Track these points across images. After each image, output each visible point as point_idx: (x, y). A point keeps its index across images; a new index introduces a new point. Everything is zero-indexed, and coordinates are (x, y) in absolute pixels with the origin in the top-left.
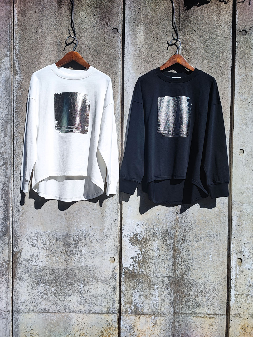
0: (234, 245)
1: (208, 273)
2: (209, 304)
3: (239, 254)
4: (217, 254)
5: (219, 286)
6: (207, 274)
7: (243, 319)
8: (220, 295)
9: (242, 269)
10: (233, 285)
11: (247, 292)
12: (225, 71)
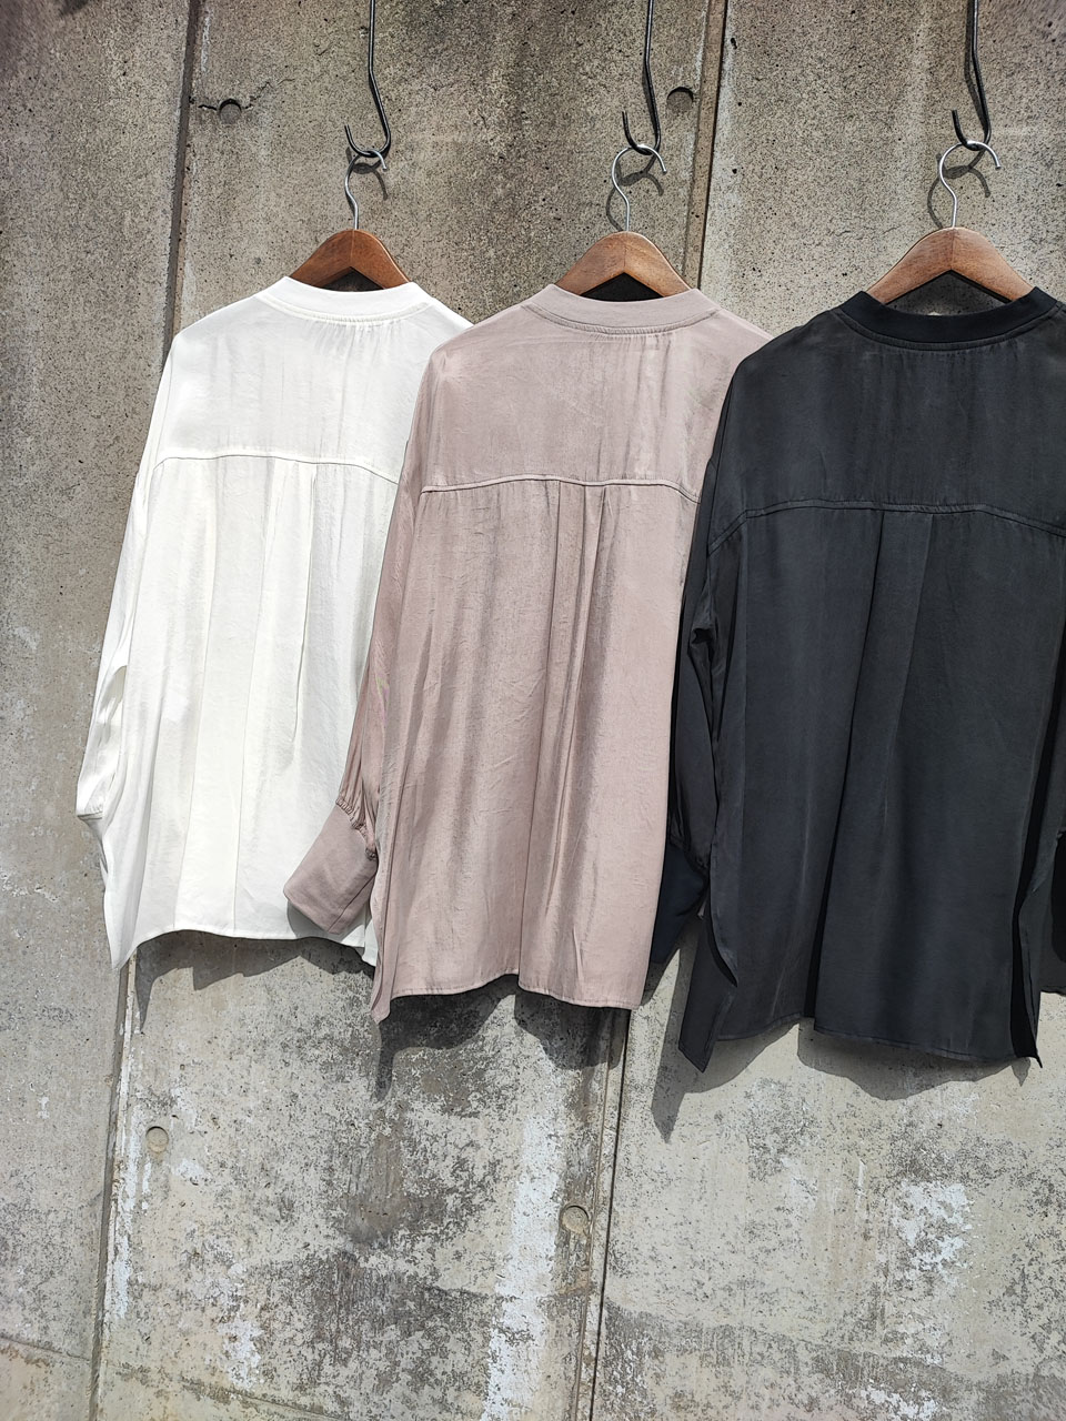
0: (141, 1067)
1: (33, 1171)
2: (29, 1300)
3: (156, 1109)
4: (68, 1094)
5: (70, 1231)
6: (29, 1174)
7: (159, 1394)
8: (70, 1270)
9: (166, 1176)
10: (126, 1238)
11: (178, 1279)
12: (140, 290)
